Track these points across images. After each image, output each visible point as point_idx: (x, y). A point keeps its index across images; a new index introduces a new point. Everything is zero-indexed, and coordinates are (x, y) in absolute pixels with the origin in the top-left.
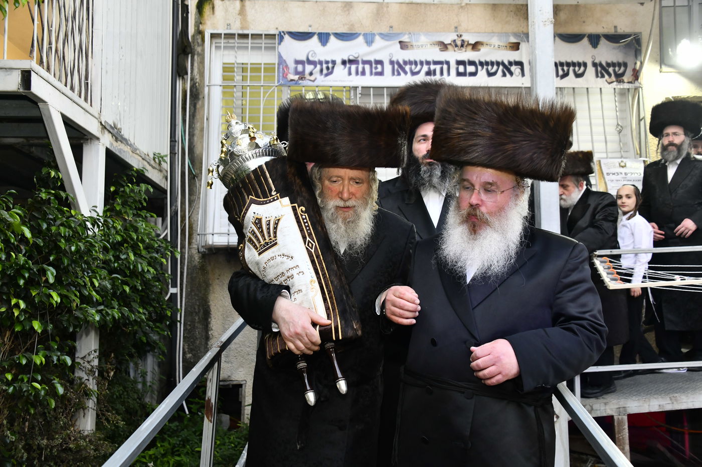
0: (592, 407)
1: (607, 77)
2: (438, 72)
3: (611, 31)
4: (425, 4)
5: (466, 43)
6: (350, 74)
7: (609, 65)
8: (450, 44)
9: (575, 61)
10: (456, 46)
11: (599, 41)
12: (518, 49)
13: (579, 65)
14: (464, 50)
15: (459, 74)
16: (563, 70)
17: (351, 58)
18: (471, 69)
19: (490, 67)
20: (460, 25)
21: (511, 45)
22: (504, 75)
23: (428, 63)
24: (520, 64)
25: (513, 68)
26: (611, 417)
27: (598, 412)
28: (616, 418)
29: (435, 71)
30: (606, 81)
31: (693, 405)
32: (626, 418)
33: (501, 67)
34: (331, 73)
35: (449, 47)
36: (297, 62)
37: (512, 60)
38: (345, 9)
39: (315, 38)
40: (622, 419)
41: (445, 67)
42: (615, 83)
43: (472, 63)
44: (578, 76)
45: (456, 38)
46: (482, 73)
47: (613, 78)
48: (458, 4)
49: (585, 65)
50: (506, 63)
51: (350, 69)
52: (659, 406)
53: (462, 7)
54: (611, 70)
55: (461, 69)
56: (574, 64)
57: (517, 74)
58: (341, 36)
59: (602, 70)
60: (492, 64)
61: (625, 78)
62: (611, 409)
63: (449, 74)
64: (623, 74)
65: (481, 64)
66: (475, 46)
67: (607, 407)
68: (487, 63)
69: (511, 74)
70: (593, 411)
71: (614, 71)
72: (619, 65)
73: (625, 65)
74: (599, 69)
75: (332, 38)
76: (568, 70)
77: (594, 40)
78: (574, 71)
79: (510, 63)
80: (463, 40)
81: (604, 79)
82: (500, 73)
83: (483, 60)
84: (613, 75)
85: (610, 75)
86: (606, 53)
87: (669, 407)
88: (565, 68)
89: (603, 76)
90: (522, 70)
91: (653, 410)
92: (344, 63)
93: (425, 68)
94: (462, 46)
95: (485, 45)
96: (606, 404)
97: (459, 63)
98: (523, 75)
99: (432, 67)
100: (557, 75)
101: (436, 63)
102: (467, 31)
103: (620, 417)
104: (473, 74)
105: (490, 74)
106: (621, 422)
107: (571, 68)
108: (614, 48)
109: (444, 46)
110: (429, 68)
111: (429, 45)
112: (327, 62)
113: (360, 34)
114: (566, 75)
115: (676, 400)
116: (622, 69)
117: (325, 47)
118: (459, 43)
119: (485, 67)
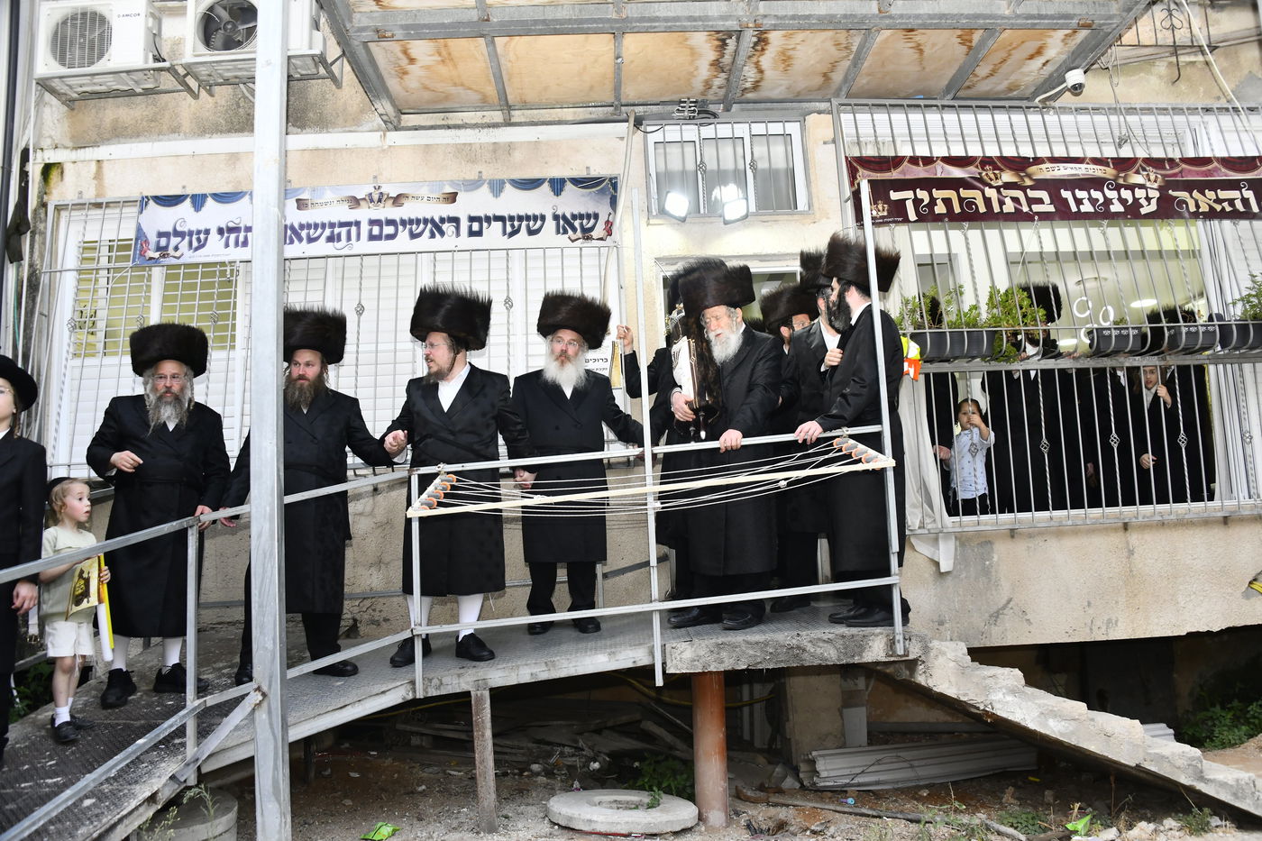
0: (441, 681)
1: (570, 232)
2: (344, 236)
3: (583, 174)
4: (335, 149)
5: (386, 196)
6: (227, 245)
7: (574, 217)
8: (364, 199)
9: (530, 213)
10: (372, 201)
11: (564, 186)
12: (454, 200)
13: (535, 218)
14: (382, 205)
15: (372, 238)
16: (513, 226)
17: (231, 225)
18: (389, 230)
19: (414, 227)
20: (381, 174)
21: (445, 196)
22: (433, 236)
23: (332, 225)
24: (455, 220)
25: (445, 227)
26: (468, 694)
27: (450, 687)
28: (473, 693)
29: (339, 235)
30: (569, 238)
31: (576, 670)
32: (487, 694)
33: (429, 226)
34: (203, 246)
35: (362, 203)
36: (160, 235)
37: (445, 216)
38: (230, 162)
39: (188, 202)
40: (482, 695)
41: (354, 229)
42: (581, 240)
43: (391, 222)
44: (531, 232)
45: (372, 190)
46: (403, 234)
47: (579, 234)
48: (378, 147)
49: (543, 218)
50: (437, 220)
51: (228, 238)
52: (532, 674)
53: (384, 150)
54: (577, 223)
55: (376, 230)
56: (528, 218)
57: (450, 233)
58: (222, 198)
59: (565, 223)
60: (418, 222)
61: (595, 234)
62: (467, 683)
63: (358, 238)
64: (592, 229)
65: (403, 223)
66: (397, 200)
67: (461, 680)
68: (411, 222)
69: (442, 233)
70: (442, 687)
71: (581, 225)
72: (589, 217)
73: (596, 216)
74: (562, 222)
75: (210, 201)
76: (520, 226)
77: (557, 186)
78: (528, 226)
79: (442, 220)
80: (381, 193)
81: (567, 236)
82: (427, 233)
83: (406, 218)
84: (579, 230)
85: (574, 230)
86: (572, 201)
87: (544, 674)
88: (516, 223)
89: (565, 232)
90: (458, 228)
91: (523, 681)
92: (221, 231)
93: (328, 232)
94: (380, 200)
95: (410, 198)
96: (459, 676)
97: (372, 222)
98: (458, 234)
99: (337, 230)
100: (504, 233)
101: (342, 225)
102: (389, 181)
103: (479, 693)
104: (391, 237)
105: (413, 236)
106: (480, 700)
107: (524, 223)
108: (583, 196)
109: (355, 202)
110: (333, 232)
111: (335, 202)
112: (199, 232)
113: (246, 193)
114: (515, 232)
115: (554, 666)
116: (592, 221)
117: (200, 213)
118: (376, 197)
119: (408, 226)
